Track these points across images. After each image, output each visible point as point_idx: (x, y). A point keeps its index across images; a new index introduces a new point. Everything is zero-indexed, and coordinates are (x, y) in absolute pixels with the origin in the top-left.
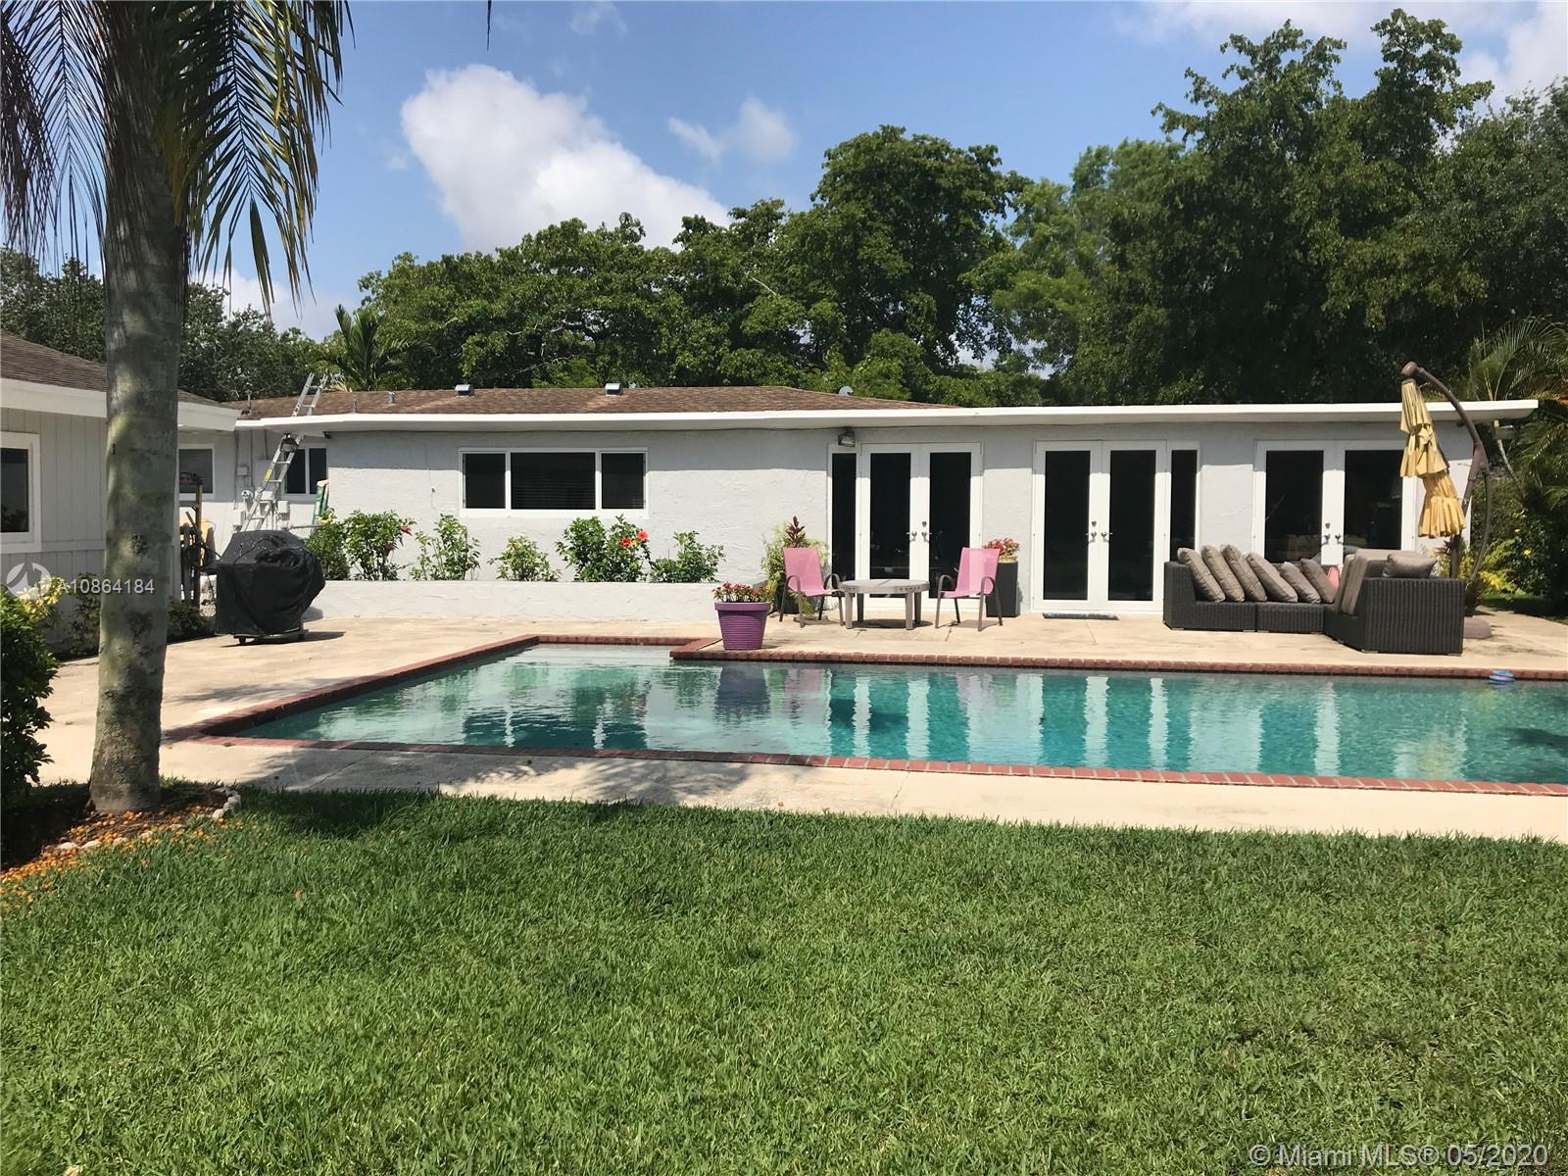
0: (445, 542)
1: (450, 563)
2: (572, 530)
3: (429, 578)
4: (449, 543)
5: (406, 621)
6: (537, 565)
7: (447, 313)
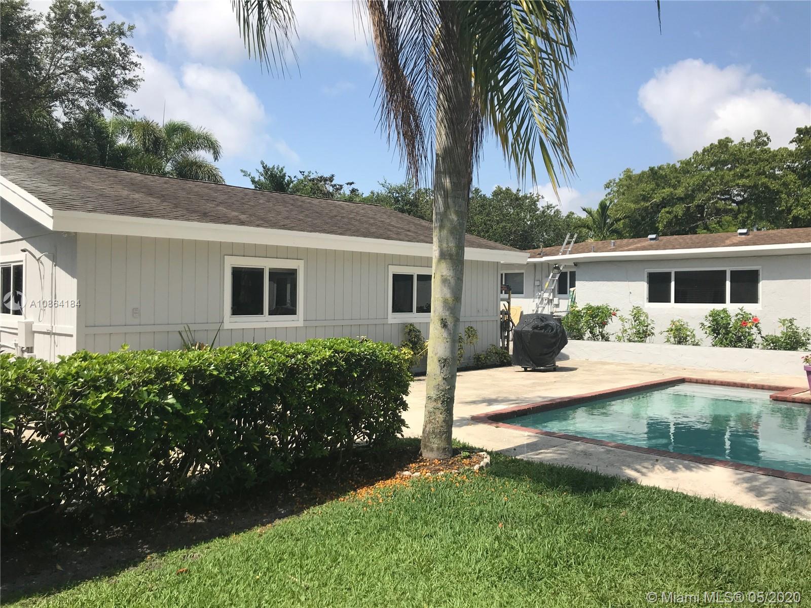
0: (635, 321)
1: (638, 333)
2: (710, 316)
3: (626, 340)
4: (637, 322)
5: (612, 364)
6: (688, 336)
7: (650, 197)
